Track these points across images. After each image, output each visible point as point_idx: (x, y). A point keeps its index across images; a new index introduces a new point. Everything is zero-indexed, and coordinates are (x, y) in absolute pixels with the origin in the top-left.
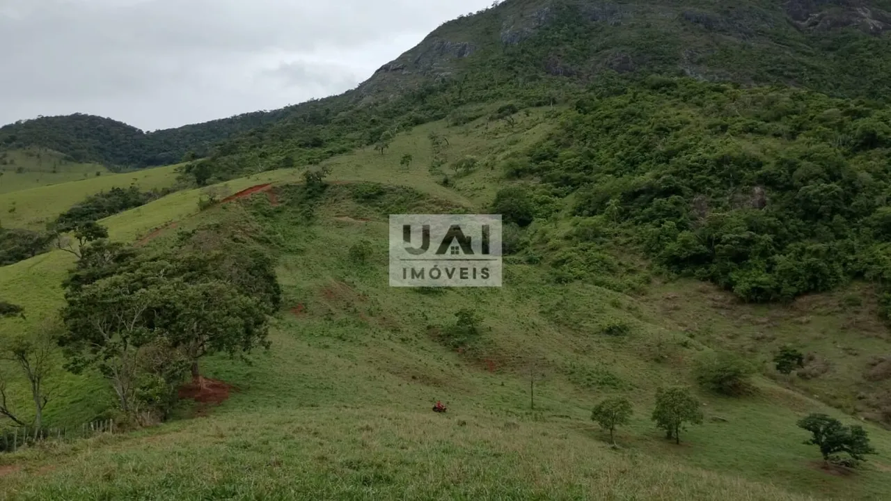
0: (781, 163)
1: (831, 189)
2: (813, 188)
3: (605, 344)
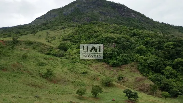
0: (118, 38)
1: (128, 43)
2: (124, 43)
3: (82, 76)
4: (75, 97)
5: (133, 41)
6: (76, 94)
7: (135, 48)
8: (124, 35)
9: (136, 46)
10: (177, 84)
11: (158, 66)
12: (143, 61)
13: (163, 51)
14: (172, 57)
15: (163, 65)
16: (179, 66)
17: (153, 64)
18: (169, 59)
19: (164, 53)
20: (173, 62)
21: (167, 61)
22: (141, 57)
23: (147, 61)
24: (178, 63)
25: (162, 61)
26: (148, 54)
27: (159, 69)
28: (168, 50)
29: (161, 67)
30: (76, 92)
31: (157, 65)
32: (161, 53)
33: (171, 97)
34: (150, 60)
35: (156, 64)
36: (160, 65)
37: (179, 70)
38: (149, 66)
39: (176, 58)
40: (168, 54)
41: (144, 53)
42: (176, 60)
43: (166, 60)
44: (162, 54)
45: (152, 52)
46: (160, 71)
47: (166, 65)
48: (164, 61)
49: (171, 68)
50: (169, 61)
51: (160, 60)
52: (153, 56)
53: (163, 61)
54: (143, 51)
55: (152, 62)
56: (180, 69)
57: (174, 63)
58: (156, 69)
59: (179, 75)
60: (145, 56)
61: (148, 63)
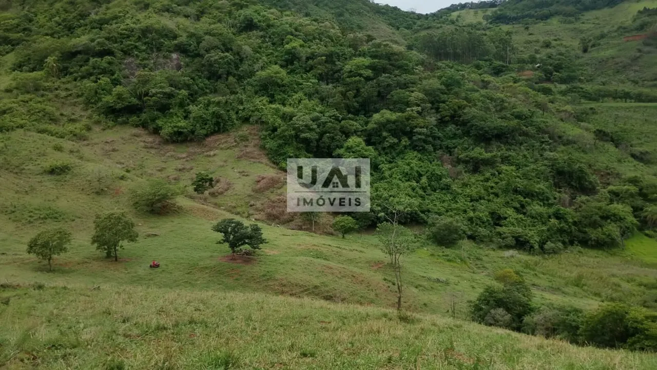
0: (191, 35)
1: (226, 56)
2: (215, 56)
3: (47, 184)
4: (23, 264)
5: (247, 49)
6: (27, 256)
7: (252, 74)
8: (213, 26)
9: (256, 66)
10: (377, 191)
11: (325, 138)
12: (279, 120)
13: (340, 89)
14: (365, 108)
15: (340, 134)
16: (385, 134)
17: (311, 130)
18: (356, 113)
19: (344, 94)
20: (367, 123)
21: (350, 119)
22: (273, 106)
23: (291, 119)
24: (383, 126)
25: (337, 119)
26: (296, 96)
27: (329, 147)
28: (355, 86)
29: (333, 139)
30: (26, 247)
31: (322, 135)
32: (335, 94)
33: (359, 231)
34: (302, 118)
35: (318, 130)
36: (329, 133)
37: (384, 149)
38: (297, 136)
39: (377, 111)
40: (355, 97)
41: (284, 92)
42: (376, 116)
43: (350, 116)
44: (338, 98)
45: (307, 90)
46: (332, 152)
47: (347, 134)
48: (343, 119)
49: (360, 143)
50: (356, 121)
51: (330, 117)
52: (310, 104)
53: (340, 122)
54: (279, 86)
55: (306, 126)
56: (386, 144)
57: (371, 126)
58: (318, 146)
59: (383, 163)
60: (284, 105)
61: (294, 129)
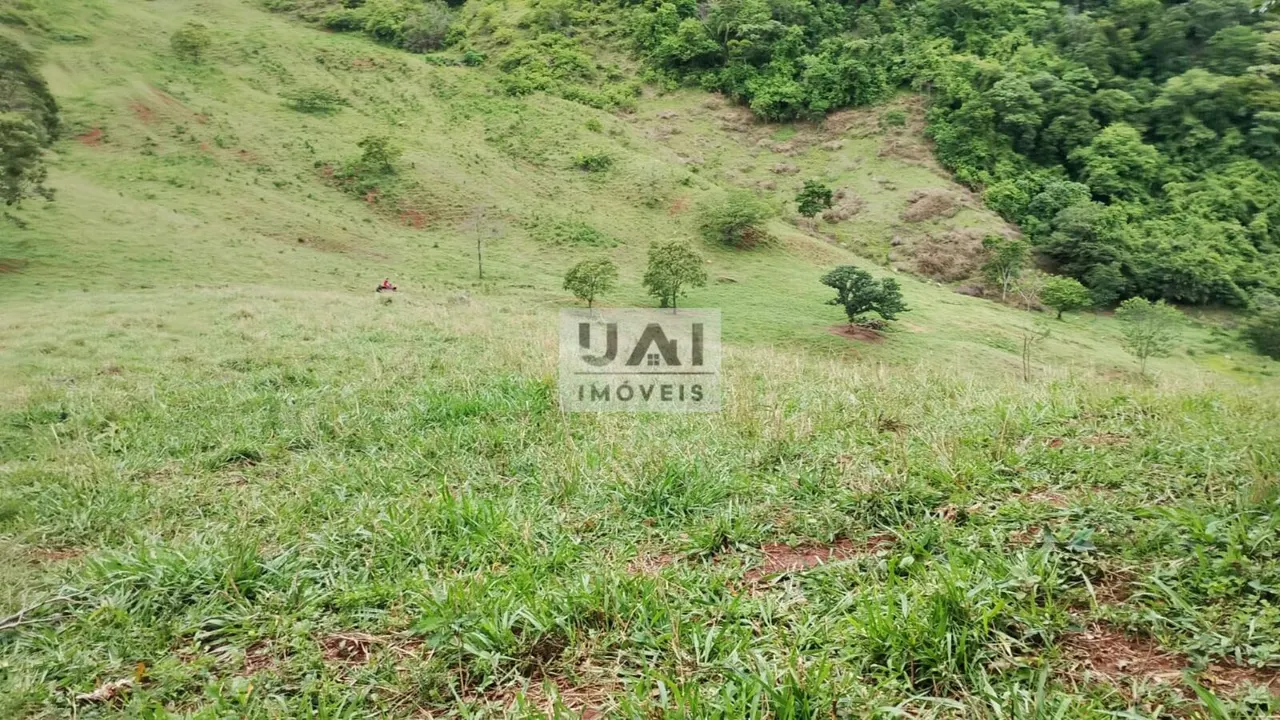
6: (561, 292)
10: (1148, 235)
11: (1056, 126)
12: (967, 87)
13: (1106, 22)
14: (1155, 64)
15: (1089, 117)
16: (1189, 120)
17: (1027, 107)
18: (1133, 73)
19: (1109, 33)
20: (1153, 95)
21: (1116, 86)
22: (959, 58)
23: (990, 85)
24: (1187, 103)
25: (1088, 86)
26: (1009, 37)
27: (1061, 142)
28: (1140, 15)
29: (1071, 126)
31: (1049, 118)
32: (1093, 32)
33: (1091, 309)
34: (1014, 83)
35: (1043, 108)
36: (1067, 113)
37: (1182, 150)
38: (997, 119)
39: (1179, 70)
40: (1136, 38)
41: (985, 28)
42: (1175, 83)
43: (1118, 79)
44: (1098, 39)
45: (1033, 25)
46: (1066, 153)
47: (1104, 118)
48: (1101, 86)
49: (1130, 139)
50: (1130, 89)
51: (1074, 82)
52: (1033, 53)
53: (1094, 91)
54: (978, 15)
55: (1020, 98)
56: (1190, 141)
57: (1159, 102)
58: (1038, 140)
59: (1176, 179)
60: (982, 54)
61: (994, 105)
